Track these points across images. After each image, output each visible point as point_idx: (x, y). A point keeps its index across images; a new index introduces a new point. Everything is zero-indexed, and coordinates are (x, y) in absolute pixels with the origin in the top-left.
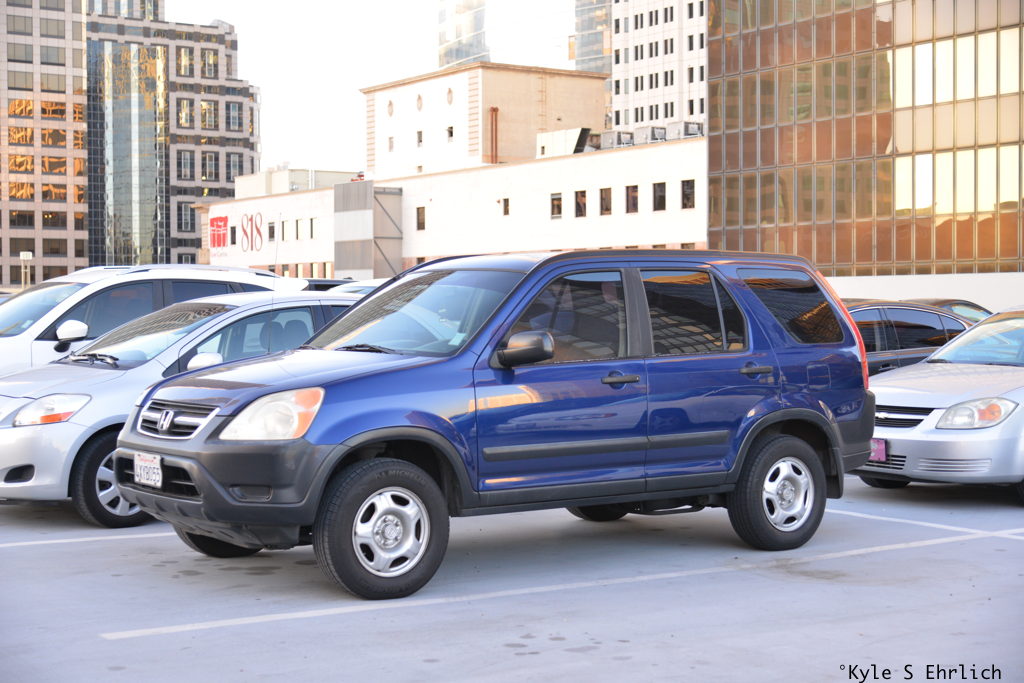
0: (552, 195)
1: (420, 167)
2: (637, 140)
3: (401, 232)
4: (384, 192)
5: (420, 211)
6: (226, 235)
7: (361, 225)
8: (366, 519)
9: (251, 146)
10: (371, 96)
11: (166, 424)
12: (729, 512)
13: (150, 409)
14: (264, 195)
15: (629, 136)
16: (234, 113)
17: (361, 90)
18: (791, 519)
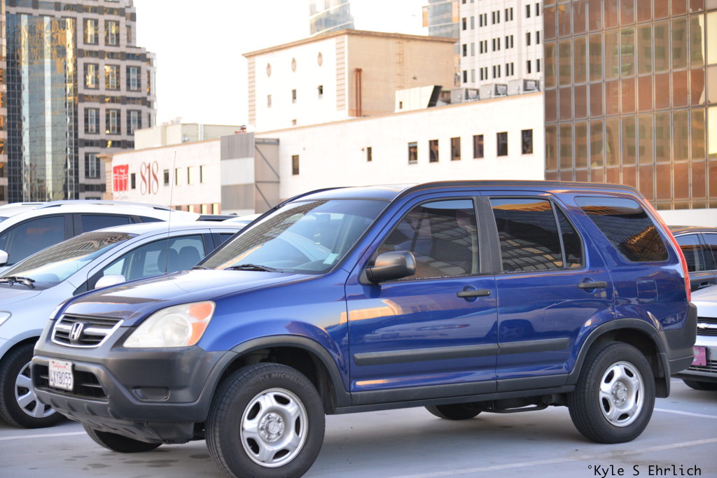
0: (409, 143)
1: (295, 121)
2: (482, 95)
3: (279, 177)
4: (263, 142)
5: (295, 159)
6: (127, 181)
7: (244, 171)
8: (252, 416)
9: (149, 104)
10: (252, 59)
11: (76, 335)
12: (569, 409)
13: (63, 322)
14: (160, 145)
15: (475, 92)
16: (133, 76)
17: (243, 55)
18: (624, 416)
